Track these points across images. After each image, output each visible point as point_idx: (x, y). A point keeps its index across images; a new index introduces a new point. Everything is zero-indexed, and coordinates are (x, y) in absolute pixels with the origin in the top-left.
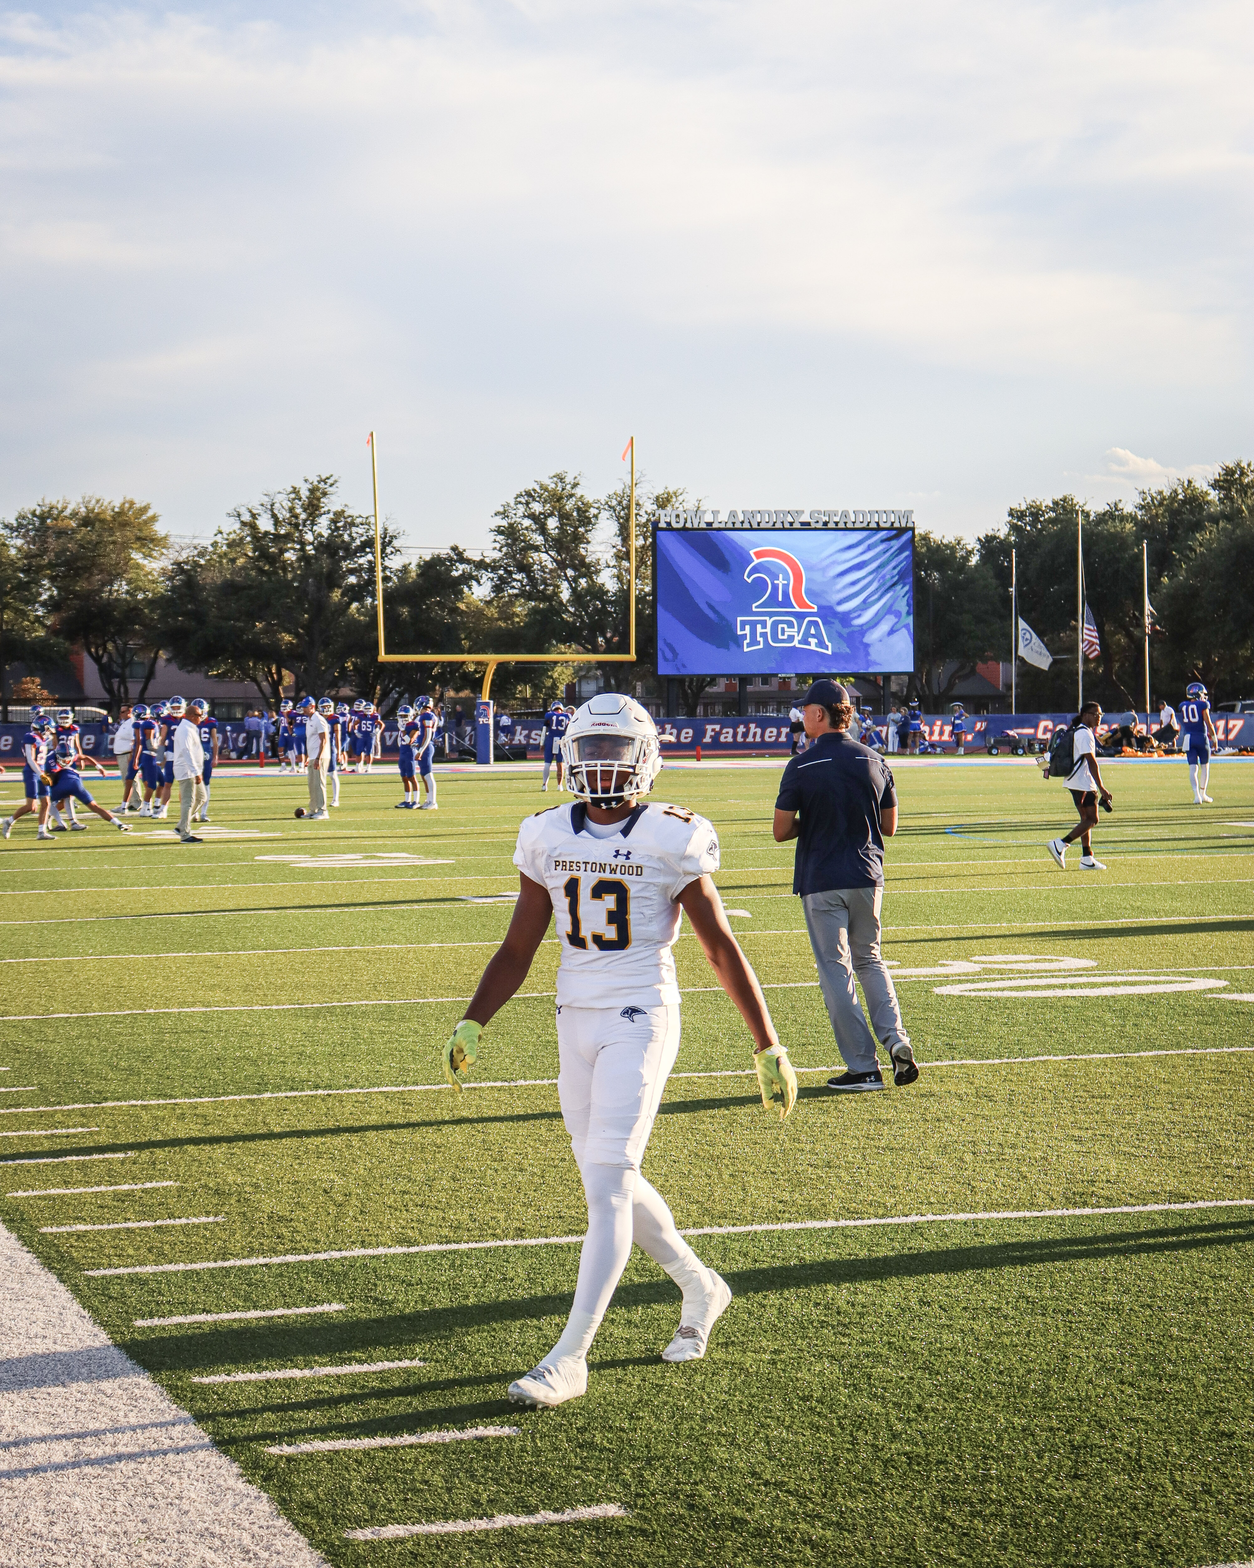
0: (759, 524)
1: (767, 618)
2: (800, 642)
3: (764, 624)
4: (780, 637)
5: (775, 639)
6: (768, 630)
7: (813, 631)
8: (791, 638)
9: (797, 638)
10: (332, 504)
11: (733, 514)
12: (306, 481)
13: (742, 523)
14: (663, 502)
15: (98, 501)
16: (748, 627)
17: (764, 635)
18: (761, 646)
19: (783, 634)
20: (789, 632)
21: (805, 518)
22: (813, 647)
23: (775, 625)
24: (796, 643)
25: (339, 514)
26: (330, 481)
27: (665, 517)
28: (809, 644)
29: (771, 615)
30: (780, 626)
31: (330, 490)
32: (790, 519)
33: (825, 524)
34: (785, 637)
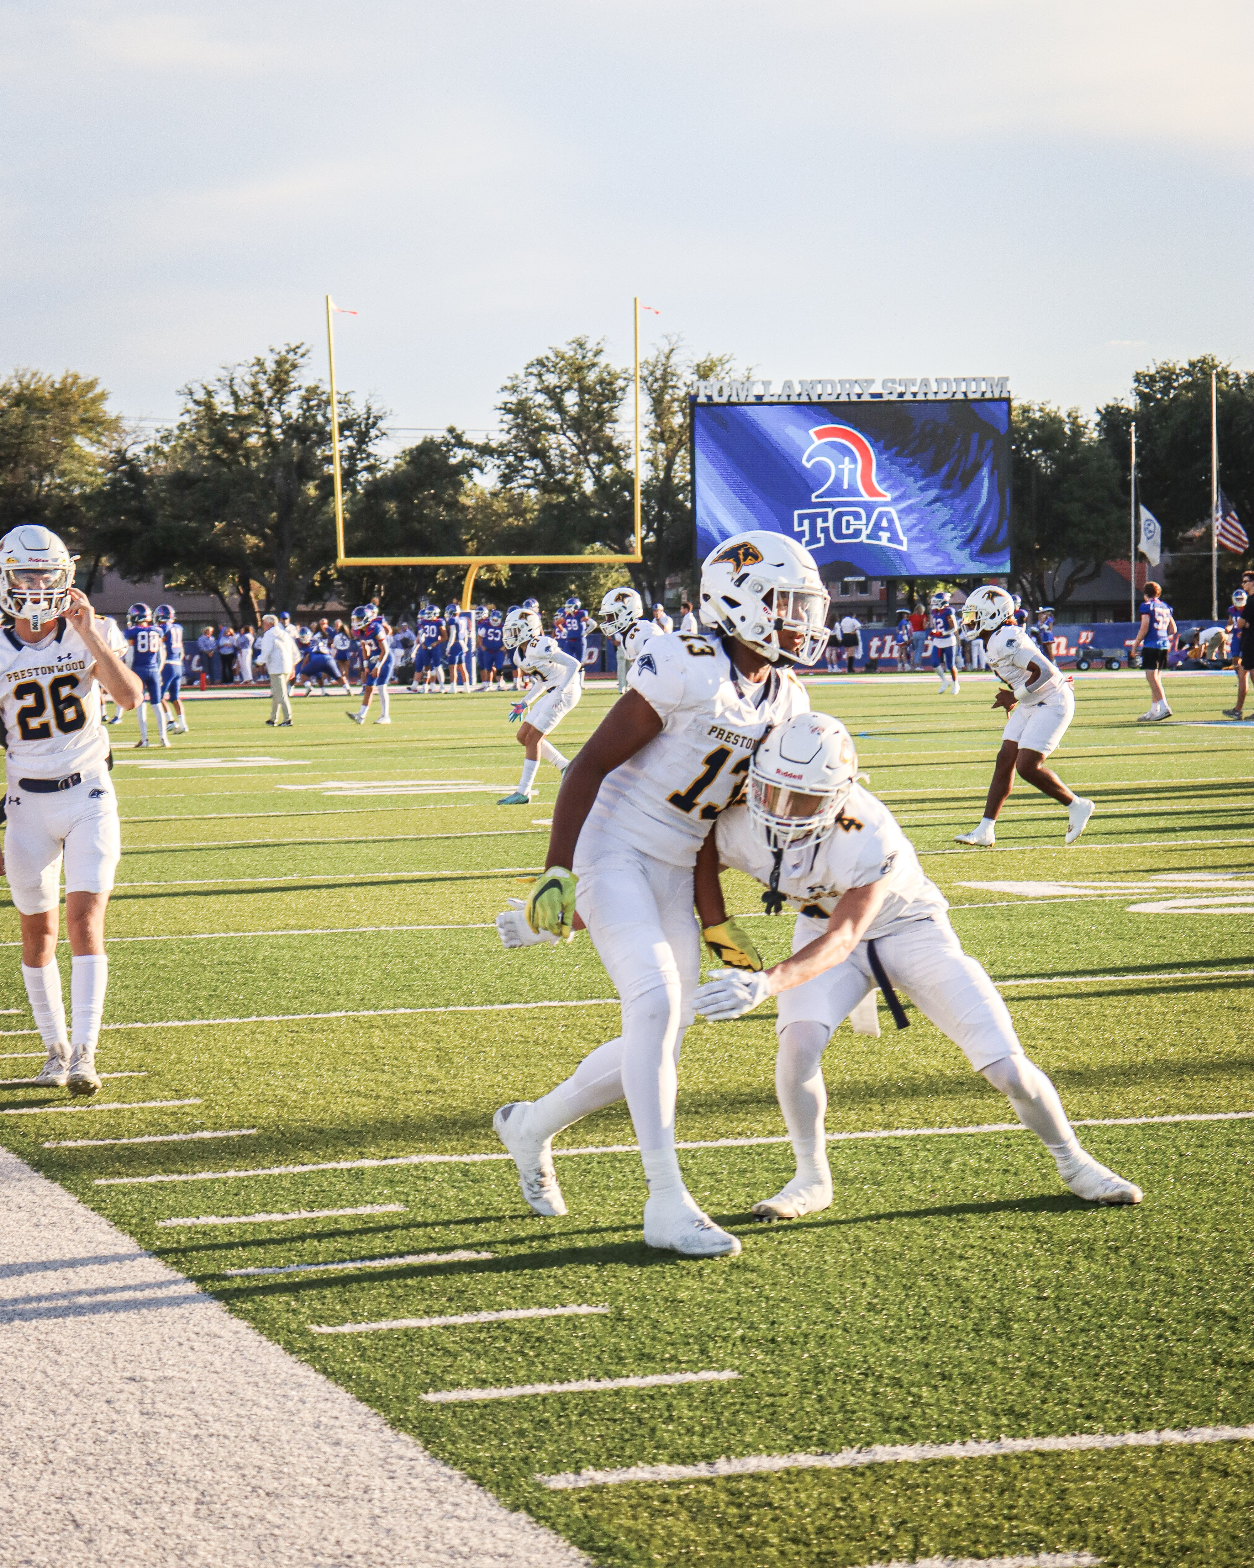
0: (819, 396)
1: (829, 510)
2: (868, 537)
3: (825, 517)
4: (844, 531)
5: (839, 535)
6: (830, 524)
7: (884, 523)
8: (857, 533)
9: (865, 532)
10: (303, 378)
11: (788, 385)
12: (271, 351)
13: (799, 395)
14: (704, 372)
15: (34, 375)
16: (806, 522)
17: (825, 530)
18: (822, 544)
19: (848, 528)
20: (855, 525)
21: (876, 389)
22: (884, 542)
23: (838, 517)
24: (863, 538)
25: (313, 391)
26: (300, 351)
27: (705, 391)
28: (879, 539)
29: (833, 505)
30: (844, 519)
31: (300, 361)
32: (858, 390)
33: (901, 395)
34: (851, 531)
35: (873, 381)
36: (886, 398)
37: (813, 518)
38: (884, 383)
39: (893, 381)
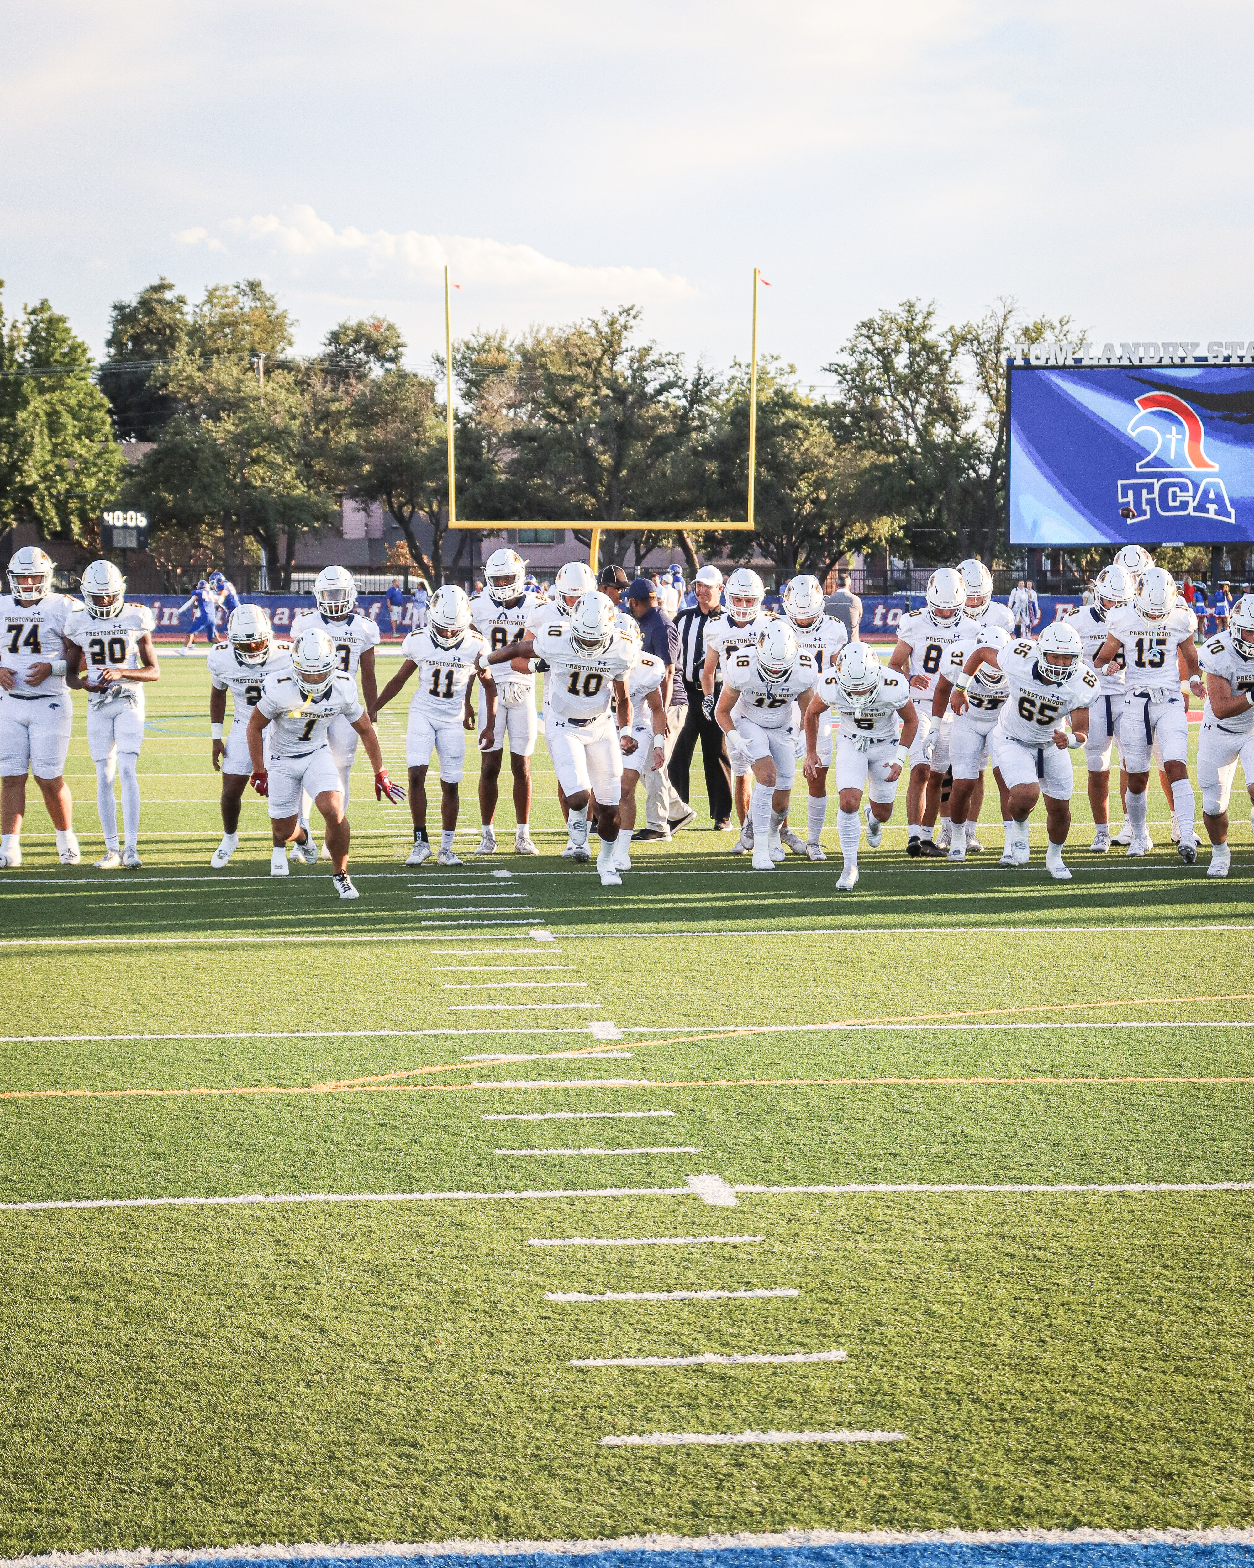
0: (1141, 360)
1: (1155, 481)
2: (1196, 509)
3: (1150, 488)
4: (1171, 504)
5: (1165, 507)
6: (1156, 495)
7: (1212, 496)
8: (1184, 505)
9: (1192, 505)
10: (632, 341)
11: (1109, 347)
12: (605, 312)
13: (1120, 359)
14: (1032, 335)
16: (1130, 493)
17: (1151, 502)
18: (1148, 516)
19: (1174, 500)
20: (1182, 496)
21: (1201, 352)
22: (1212, 515)
23: (1164, 489)
24: (1190, 510)
25: (645, 352)
26: (632, 313)
28: (1207, 511)
29: (1160, 476)
30: (1171, 490)
31: (632, 322)
32: (1182, 354)
33: (1227, 359)
34: (1177, 504)
35: (1198, 344)
36: (1211, 361)
37: (1137, 489)
38: (1210, 346)
39: (1220, 345)
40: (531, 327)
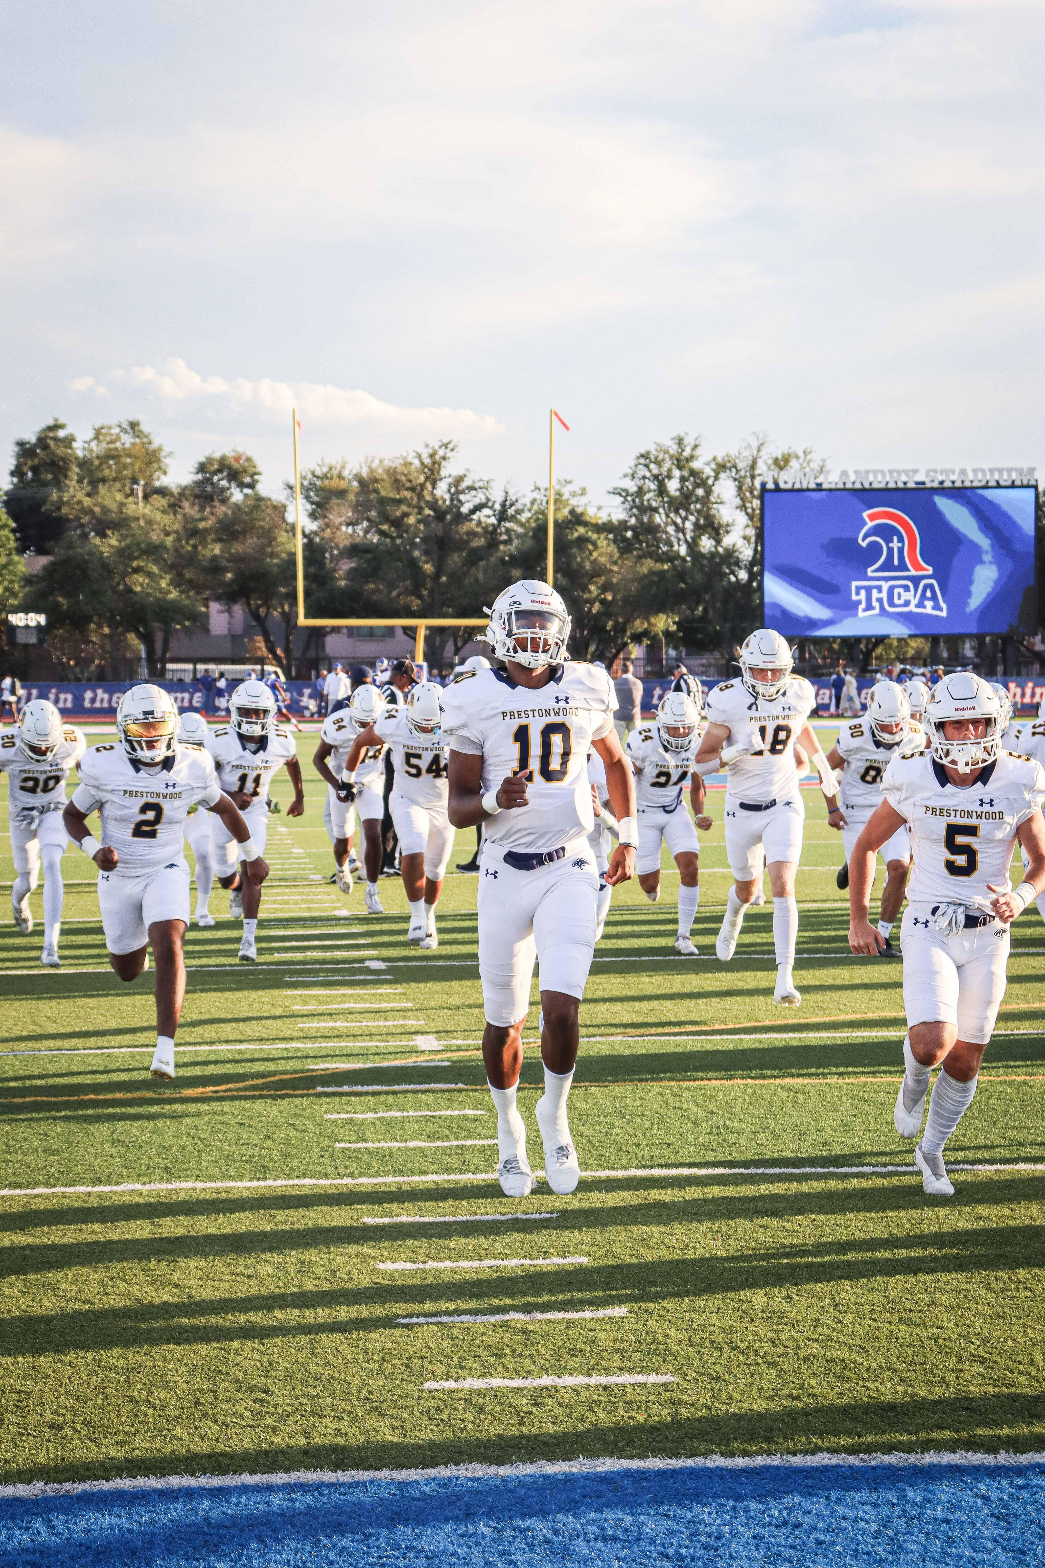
0: (871, 483)
1: (882, 583)
2: (916, 606)
3: (880, 589)
4: (896, 601)
5: (892, 604)
6: (884, 595)
7: (929, 594)
8: (907, 603)
9: (914, 603)
10: (450, 469)
11: (845, 473)
12: (427, 446)
13: (854, 483)
14: (782, 463)
16: (863, 593)
17: (880, 600)
18: (877, 611)
19: (899, 598)
20: (906, 596)
21: (921, 478)
22: (929, 611)
23: (892, 589)
24: (912, 607)
25: (460, 479)
26: (450, 446)
27: (784, 478)
28: (926, 608)
29: (887, 579)
30: (896, 591)
31: (449, 454)
32: (905, 478)
33: (942, 483)
34: (902, 601)
35: (918, 471)
36: (928, 485)
37: (869, 590)
38: (928, 472)
39: (935, 471)
40: (367, 458)
